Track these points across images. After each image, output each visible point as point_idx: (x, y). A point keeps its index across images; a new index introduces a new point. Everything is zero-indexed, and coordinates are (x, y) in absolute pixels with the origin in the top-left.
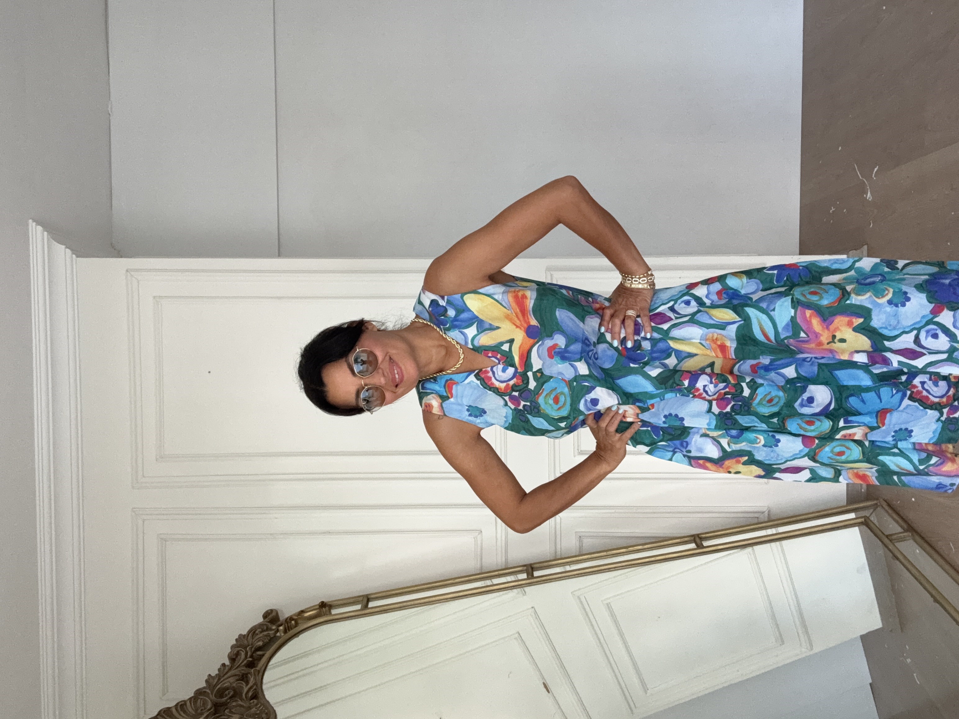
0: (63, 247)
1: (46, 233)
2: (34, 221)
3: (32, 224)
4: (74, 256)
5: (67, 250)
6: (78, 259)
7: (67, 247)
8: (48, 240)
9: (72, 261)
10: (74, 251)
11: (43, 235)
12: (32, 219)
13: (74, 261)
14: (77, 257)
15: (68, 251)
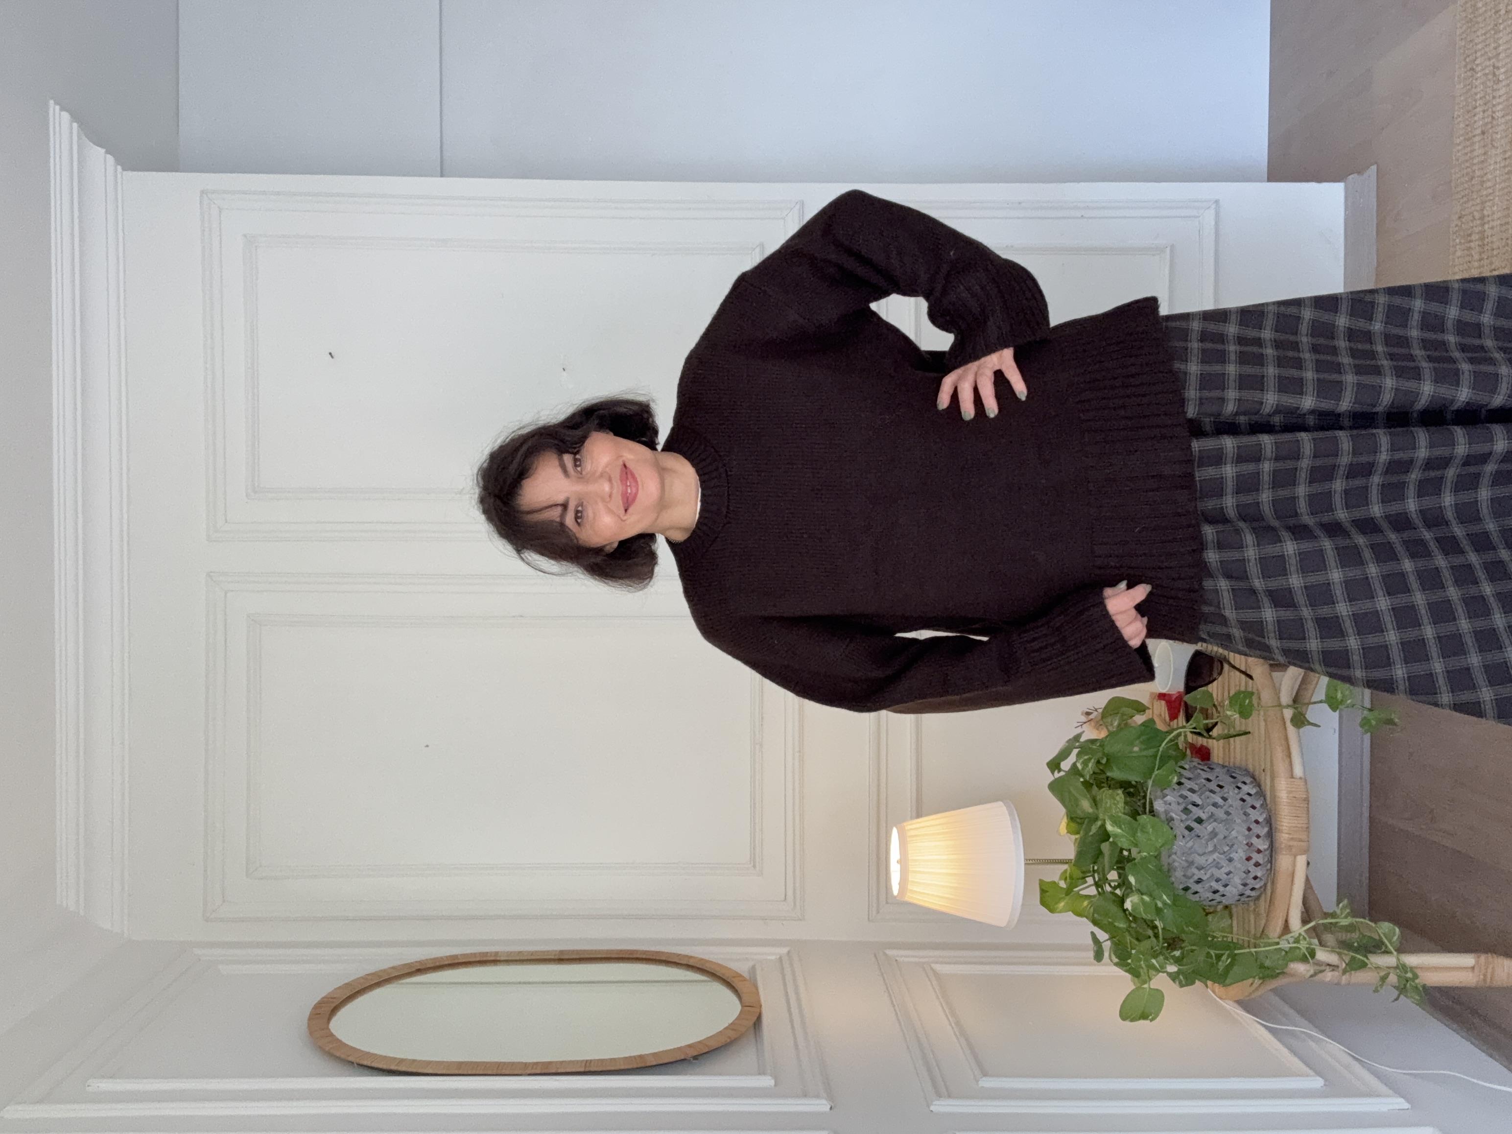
0: (102, 151)
1: (75, 125)
2: (56, 103)
3: (54, 109)
4: (119, 167)
5: (109, 156)
6: (125, 173)
7: (107, 152)
8: (79, 138)
9: (116, 176)
10: (118, 161)
11: (71, 129)
12: (54, 101)
13: (119, 176)
14: (124, 169)
15: (110, 159)
